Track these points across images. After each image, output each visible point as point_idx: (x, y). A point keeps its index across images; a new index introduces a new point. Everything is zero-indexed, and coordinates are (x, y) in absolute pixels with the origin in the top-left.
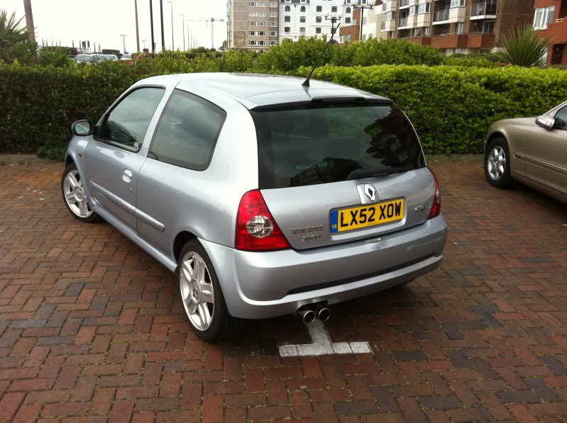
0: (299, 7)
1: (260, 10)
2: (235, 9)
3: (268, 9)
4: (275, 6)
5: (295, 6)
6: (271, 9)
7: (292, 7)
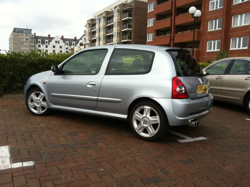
0: (45, 46)
1: (26, 46)
2: (13, 45)
3: (30, 46)
4: (33, 45)
5: (43, 45)
6: (31, 46)
7: (41, 45)
